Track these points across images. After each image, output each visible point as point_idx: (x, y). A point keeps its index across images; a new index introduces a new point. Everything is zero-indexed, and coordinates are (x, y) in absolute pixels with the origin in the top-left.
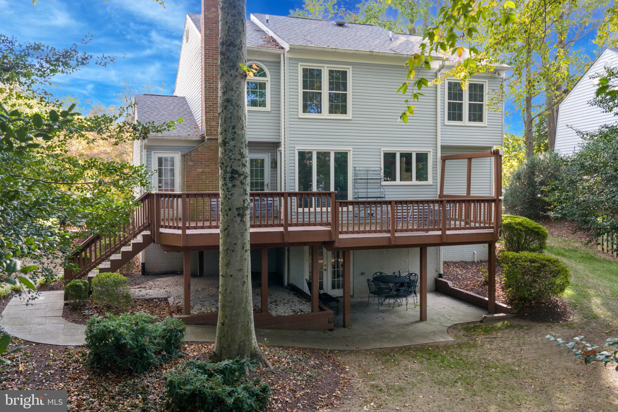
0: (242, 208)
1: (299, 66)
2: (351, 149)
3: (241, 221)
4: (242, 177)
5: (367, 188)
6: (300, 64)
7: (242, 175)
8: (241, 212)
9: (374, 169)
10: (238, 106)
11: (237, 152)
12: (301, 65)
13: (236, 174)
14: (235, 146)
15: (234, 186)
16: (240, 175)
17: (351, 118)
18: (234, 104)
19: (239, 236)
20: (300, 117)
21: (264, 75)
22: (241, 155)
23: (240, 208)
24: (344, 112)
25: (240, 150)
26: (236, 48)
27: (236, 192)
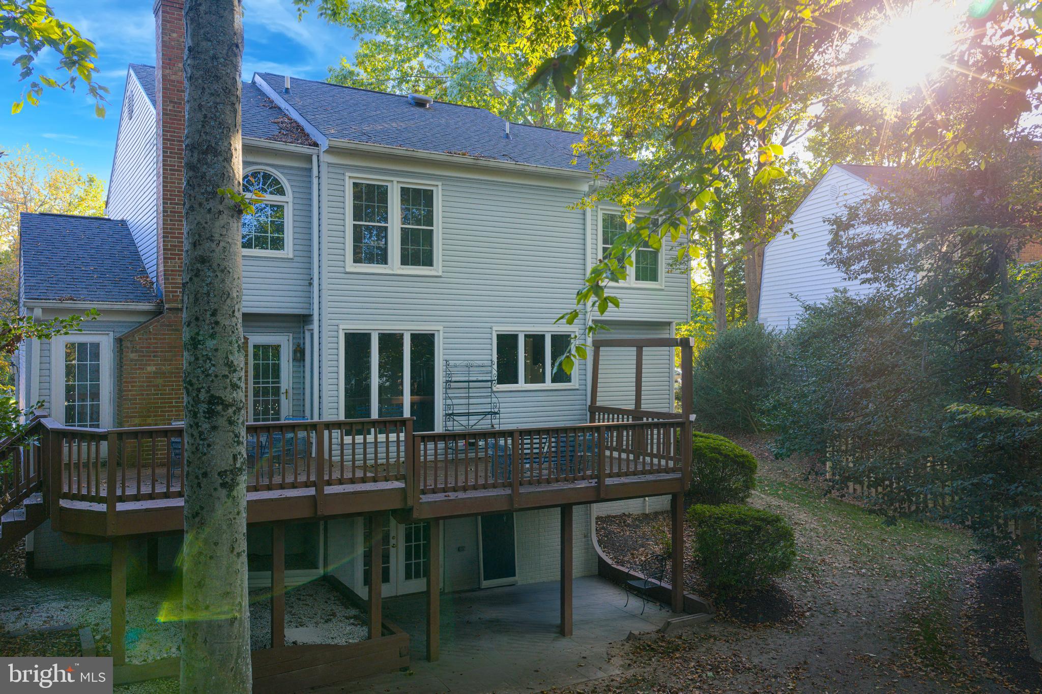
0: (231, 471)
1: (347, 178)
2: (441, 328)
3: (228, 496)
4: (230, 411)
5: (469, 397)
6: (348, 174)
7: (232, 405)
8: (228, 480)
9: (480, 363)
10: (222, 271)
11: (221, 362)
12: (350, 177)
13: (218, 404)
14: (216, 350)
15: (214, 428)
16: (227, 407)
17: (440, 274)
18: (216, 268)
19: (225, 527)
20: (347, 270)
21: (281, 191)
22: (230, 367)
23: (226, 471)
24: (429, 262)
25: (227, 358)
26: (221, 159)
27: (218, 441)
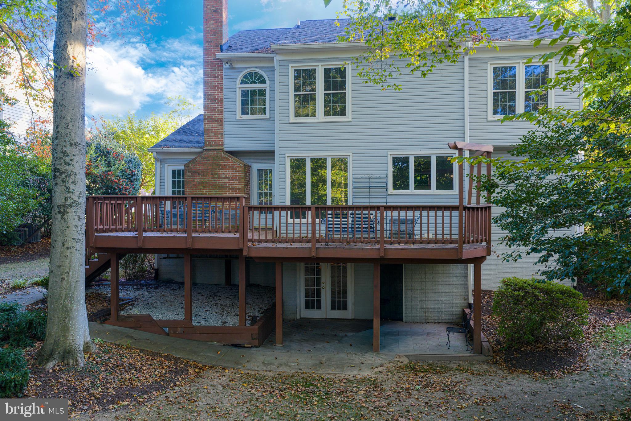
0: (64, 206)
2: (350, 154)
3: (62, 218)
4: (64, 175)
5: (370, 198)
6: (290, 65)
7: (65, 173)
8: (62, 210)
10: (61, 106)
11: (59, 151)
12: (292, 67)
13: (57, 172)
14: (57, 145)
15: (56, 184)
16: (61, 173)
17: (350, 120)
18: (58, 104)
19: (60, 233)
20: (290, 122)
21: (264, 82)
22: (64, 153)
23: (61, 205)
25: (62, 149)
26: (60, 49)
27: (57, 190)
